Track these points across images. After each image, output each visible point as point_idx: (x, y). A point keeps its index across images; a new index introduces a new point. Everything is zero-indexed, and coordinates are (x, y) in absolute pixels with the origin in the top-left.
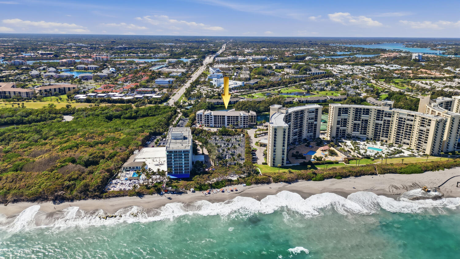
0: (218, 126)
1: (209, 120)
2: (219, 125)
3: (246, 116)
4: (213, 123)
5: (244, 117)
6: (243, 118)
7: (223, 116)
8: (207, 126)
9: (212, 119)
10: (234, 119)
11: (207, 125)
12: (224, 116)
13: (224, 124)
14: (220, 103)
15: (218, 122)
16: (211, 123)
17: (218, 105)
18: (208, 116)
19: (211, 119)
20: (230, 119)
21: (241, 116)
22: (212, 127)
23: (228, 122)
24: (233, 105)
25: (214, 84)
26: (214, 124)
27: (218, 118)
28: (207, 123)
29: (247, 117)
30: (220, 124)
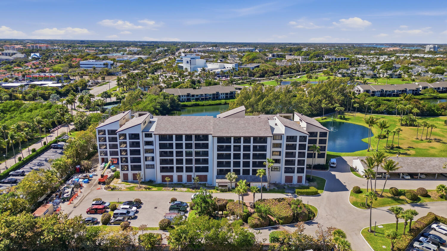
0: (180, 178)
1: (138, 152)
2: (184, 175)
3: (298, 135)
4: (158, 166)
5: (290, 138)
6: (284, 143)
7: (198, 137)
8: (130, 177)
9: (152, 151)
10: (247, 148)
11: (130, 173)
12: (206, 137)
13: (206, 169)
14: (193, 96)
15: (180, 161)
16: (148, 167)
17: (189, 100)
18: (136, 136)
19: (147, 151)
20: (228, 148)
21: (275, 137)
22: (150, 183)
23: (219, 164)
24: (223, 101)
25: (184, 68)
26: (163, 170)
27: (179, 146)
28: (134, 168)
29: (303, 138)
30: (189, 170)
